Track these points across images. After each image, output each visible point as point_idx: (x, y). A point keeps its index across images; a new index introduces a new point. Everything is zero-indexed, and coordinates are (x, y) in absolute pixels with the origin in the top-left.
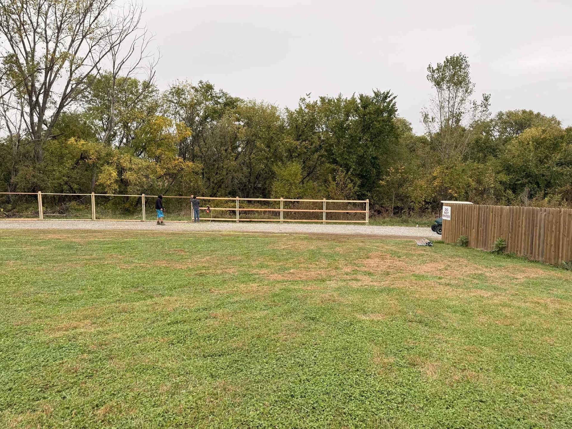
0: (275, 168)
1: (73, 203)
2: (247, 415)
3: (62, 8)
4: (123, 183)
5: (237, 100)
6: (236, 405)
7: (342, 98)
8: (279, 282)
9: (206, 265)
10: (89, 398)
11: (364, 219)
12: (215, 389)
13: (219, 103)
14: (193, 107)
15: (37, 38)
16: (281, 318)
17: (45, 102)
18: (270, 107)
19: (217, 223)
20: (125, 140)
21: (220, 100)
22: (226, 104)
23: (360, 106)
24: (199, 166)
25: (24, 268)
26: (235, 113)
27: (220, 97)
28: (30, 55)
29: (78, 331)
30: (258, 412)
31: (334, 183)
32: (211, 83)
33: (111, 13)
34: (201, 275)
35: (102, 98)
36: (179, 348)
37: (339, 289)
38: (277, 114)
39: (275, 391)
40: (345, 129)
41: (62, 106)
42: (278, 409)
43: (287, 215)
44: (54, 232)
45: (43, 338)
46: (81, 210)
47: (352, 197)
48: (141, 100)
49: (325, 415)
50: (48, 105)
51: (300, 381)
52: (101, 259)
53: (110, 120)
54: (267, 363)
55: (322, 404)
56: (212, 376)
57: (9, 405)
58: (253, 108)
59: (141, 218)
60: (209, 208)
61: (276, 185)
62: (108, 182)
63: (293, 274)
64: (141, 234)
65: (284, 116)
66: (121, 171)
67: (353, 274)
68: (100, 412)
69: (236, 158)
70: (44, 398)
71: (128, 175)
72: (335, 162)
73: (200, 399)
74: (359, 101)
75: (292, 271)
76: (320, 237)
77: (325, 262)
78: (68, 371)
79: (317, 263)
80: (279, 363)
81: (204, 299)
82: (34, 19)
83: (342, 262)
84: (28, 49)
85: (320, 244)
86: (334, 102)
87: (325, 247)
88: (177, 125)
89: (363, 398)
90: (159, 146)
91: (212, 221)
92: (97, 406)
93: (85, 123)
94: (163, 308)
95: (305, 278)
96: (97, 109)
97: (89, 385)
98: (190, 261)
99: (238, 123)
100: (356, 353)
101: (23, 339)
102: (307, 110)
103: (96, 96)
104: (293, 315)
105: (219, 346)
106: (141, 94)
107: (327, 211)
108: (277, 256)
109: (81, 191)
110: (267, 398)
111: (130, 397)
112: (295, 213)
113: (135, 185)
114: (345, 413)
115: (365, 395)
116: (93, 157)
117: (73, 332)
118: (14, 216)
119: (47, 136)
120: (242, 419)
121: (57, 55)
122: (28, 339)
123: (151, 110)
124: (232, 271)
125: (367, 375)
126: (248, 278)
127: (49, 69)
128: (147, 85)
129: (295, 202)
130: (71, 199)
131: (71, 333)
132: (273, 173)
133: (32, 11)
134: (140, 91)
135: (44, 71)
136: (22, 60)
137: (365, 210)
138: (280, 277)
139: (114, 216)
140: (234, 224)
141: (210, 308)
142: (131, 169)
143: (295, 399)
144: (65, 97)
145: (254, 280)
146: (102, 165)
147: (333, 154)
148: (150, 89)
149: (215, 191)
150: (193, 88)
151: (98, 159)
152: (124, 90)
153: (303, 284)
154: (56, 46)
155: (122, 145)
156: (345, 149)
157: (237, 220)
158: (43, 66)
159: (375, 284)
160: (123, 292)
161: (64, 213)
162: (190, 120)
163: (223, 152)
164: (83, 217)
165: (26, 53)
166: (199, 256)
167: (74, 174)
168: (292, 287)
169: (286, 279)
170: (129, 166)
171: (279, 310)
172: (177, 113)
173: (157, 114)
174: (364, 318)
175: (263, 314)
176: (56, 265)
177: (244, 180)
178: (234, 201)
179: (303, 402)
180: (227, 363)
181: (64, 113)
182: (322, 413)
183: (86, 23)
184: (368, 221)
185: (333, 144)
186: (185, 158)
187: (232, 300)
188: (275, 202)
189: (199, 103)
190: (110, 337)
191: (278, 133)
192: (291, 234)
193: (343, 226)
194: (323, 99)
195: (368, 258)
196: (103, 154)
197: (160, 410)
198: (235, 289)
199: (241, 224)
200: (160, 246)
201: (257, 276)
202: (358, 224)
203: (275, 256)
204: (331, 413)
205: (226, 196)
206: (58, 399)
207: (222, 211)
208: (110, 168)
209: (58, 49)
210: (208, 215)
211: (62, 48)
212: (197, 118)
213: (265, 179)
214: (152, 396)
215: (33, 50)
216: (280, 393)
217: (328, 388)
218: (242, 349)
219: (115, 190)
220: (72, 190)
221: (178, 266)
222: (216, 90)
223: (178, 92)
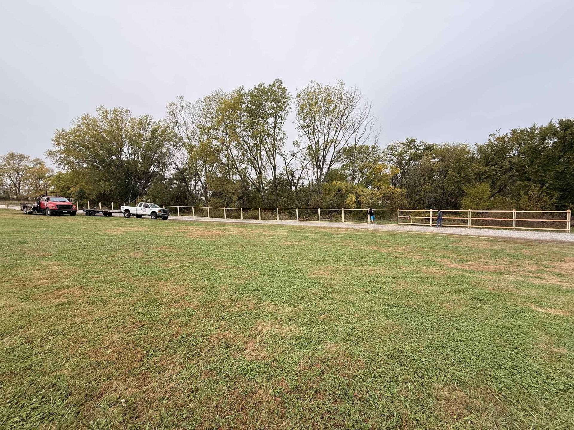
0: (465, 188)
1: (334, 214)
2: (404, 347)
3: (331, 118)
4: (359, 203)
5: (434, 145)
6: (398, 339)
7: (537, 126)
8: (455, 269)
9: (401, 252)
10: (319, 309)
11: (565, 227)
12: (386, 325)
13: (420, 150)
14: (401, 155)
15: (320, 135)
16: (450, 294)
17: (323, 165)
18: (461, 145)
19: (415, 227)
20: (361, 180)
21: (421, 148)
22: (424, 150)
23: (558, 129)
24: (404, 190)
25: (307, 243)
26: (432, 154)
27: (421, 146)
28: (317, 144)
29: (322, 276)
30: (412, 348)
31: (527, 197)
32: (414, 138)
33: (354, 113)
34: (396, 257)
35: (350, 159)
36: (372, 296)
37: (517, 282)
38: (467, 149)
39: (430, 340)
40: (540, 151)
41: (330, 166)
42: (429, 351)
43: (474, 222)
44: (324, 228)
45: (307, 276)
46: (338, 217)
47: (548, 208)
48: (370, 157)
49: (470, 370)
50: (324, 166)
51: (454, 339)
52: (342, 242)
53: (353, 170)
54: (429, 320)
55: (469, 361)
56: (387, 317)
57: (287, 302)
58: (447, 149)
59: (368, 222)
60: (410, 216)
61: (465, 201)
62: (351, 203)
63: (471, 265)
64: (366, 231)
65: (474, 149)
66: (358, 196)
67: (537, 273)
68: (322, 317)
69: (432, 184)
70: (300, 303)
71: (361, 199)
72: (528, 179)
73: (375, 327)
74: (558, 125)
75: (470, 263)
76: (506, 240)
77: (506, 260)
78: (313, 294)
79: (498, 260)
80: (438, 322)
81: (394, 272)
82: (319, 127)
83: (527, 261)
84: (316, 141)
85: (504, 245)
86: (527, 130)
87: (509, 249)
88: (391, 167)
89: (515, 371)
90: (379, 181)
91: (412, 225)
92: (321, 314)
93: (341, 173)
94: (368, 272)
95: (482, 269)
96: (347, 165)
97: (320, 303)
98: (391, 248)
99: (434, 160)
100: (518, 335)
101: (299, 275)
102: (496, 143)
103: (347, 158)
104: (462, 294)
105: (396, 301)
106: (370, 153)
107: (517, 220)
108: (459, 251)
109: (338, 208)
110: (423, 342)
111: (337, 315)
112: (483, 221)
113: (366, 204)
114: (490, 375)
115: (518, 369)
116: (344, 190)
117: (320, 276)
118: (309, 220)
119: (323, 181)
120: (399, 348)
121: (329, 141)
122: (301, 275)
123: (376, 160)
124: (419, 257)
125: (526, 355)
126: (430, 263)
127: (325, 149)
128: (374, 147)
129: (483, 212)
130: (333, 211)
131: (319, 276)
132: (463, 191)
133: (318, 123)
134: (370, 152)
135: (323, 150)
136: (314, 147)
137: (566, 219)
138: (458, 266)
139: (354, 221)
140: (428, 228)
141: (397, 278)
142: (363, 195)
143: (446, 350)
144: (332, 161)
145: (435, 265)
146: (348, 194)
147: (525, 173)
148: (376, 149)
149: (415, 205)
150: (402, 144)
151: (346, 191)
152: (361, 152)
153: (478, 274)
154: (328, 137)
155: (360, 182)
156: (540, 168)
157: (430, 224)
158: (322, 148)
159: (564, 284)
160: (349, 261)
161: (330, 219)
162: (399, 163)
163: (422, 180)
164: (339, 221)
165: (316, 143)
166: (397, 246)
167: (335, 199)
168: (467, 274)
169: (463, 268)
170: (362, 193)
171: (449, 288)
172: (391, 160)
173: (380, 163)
174: (539, 310)
175: (435, 288)
176: (321, 243)
177: (439, 198)
178: (429, 212)
179: (452, 354)
180: (399, 312)
181: (332, 169)
182: (467, 367)
183: (342, 122)
184: (569, 229)
185: (525, 165)
186: (395, 187)
187: (413, 276)
188: (464, 212)
189: (406, 152)
190: (336, 282)
191: (468, 162)
192: (477, 237)
193: (536, 232)
194: (514, 132)
195: (561, 261)
196: (349, 188)
197: (351, 326)
198: (418, 269)
199: (434, 228)
200: (375, 238)
201: (438, 263)
202: (557, 231)
203: (457, 251)
204: (475, 370)
205: (424, 208)
206: (306, 305)
207: (420, 219)
208: (352, 195)
209: (329, 138)
210: (410, 221)
211: (331, 137)
212: (404, 161)
213: (457, 197)
214: (349, 318)
215: (318, 141)
216: (433, 342)
217: (478, 352)
218: (412, 307)
219: (355, 207)
220: (334, 207)
221: (383, 250)
222: (418, 142)
223: (392, 148)
